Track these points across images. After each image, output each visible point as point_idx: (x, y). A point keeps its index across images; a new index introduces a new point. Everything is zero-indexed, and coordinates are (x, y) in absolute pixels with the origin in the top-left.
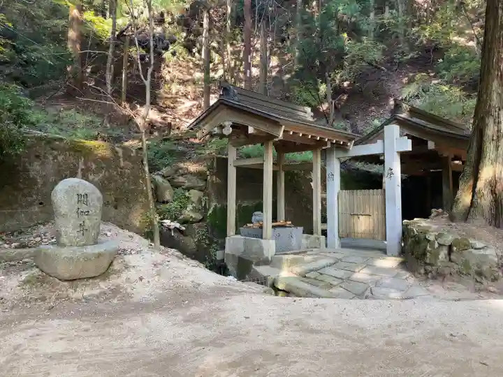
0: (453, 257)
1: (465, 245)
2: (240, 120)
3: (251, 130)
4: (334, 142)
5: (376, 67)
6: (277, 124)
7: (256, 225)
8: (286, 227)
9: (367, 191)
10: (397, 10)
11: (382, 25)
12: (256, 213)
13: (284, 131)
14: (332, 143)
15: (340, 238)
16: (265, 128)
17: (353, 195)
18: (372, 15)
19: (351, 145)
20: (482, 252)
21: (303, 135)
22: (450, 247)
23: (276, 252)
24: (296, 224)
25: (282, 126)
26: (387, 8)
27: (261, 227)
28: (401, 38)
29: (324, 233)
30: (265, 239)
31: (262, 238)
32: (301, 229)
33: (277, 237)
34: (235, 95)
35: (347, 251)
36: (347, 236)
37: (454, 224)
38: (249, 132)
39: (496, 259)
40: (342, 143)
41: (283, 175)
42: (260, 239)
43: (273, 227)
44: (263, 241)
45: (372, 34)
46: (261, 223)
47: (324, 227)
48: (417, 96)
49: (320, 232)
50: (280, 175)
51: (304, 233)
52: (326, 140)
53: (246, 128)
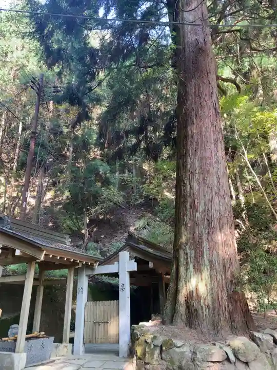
0: (163, 355)
1: (171, 345)
2: (9, 244)
3: (18, 253)
4: (84, 263)
5: (119, 206)
6: (40, 249)
7: (11, 338)
8: (39, 337)
9: (106, 302)
10: (132, 173)
11: (124, 181)
12: (13, 326)
13: (45, 255)
14: (83, 264)
15: (84, 344)
16: (29, 252)
17: (96, 306)
18: (117, 173)
19: (96, 265)
20: (181, 349)
21: (60, 258)
22: (161, 347)
23: (27, 364)
24: (48, 334)
25: (43, 251)
26: (127, 171)
27: (15, 340)
28: (135, 190)
29: (72, 341)
30: (18, 352)
31: (14, 351)
32: (52, 338)
33: (29, 350)
34: (8, 224)
35: (89, 356)
36: (90, 342)
37: (164, 327)
38: (16, 255)
39: (190, 355)
40: (90, 264)
41: (42, 289)
42: (12, 353)
43: (27, 339)
44: (15, 355)
45: (117, 186)
46: (16, 336)
47: (72, 335)
48: (144, 227)
49: (68, 340)
50: (40, 289)
51: (54, 342)
52: (78, 262)
53: (14, 251)
